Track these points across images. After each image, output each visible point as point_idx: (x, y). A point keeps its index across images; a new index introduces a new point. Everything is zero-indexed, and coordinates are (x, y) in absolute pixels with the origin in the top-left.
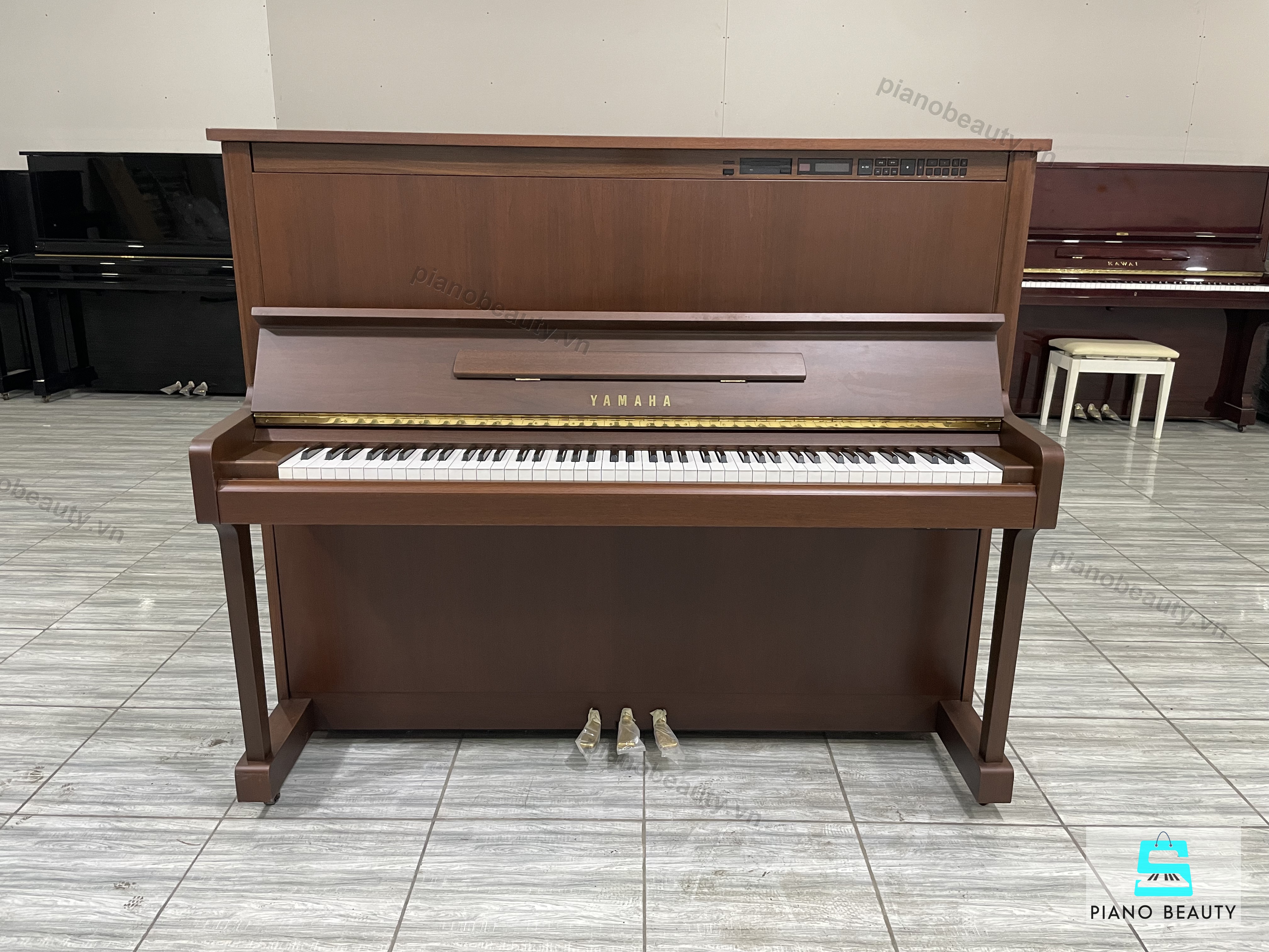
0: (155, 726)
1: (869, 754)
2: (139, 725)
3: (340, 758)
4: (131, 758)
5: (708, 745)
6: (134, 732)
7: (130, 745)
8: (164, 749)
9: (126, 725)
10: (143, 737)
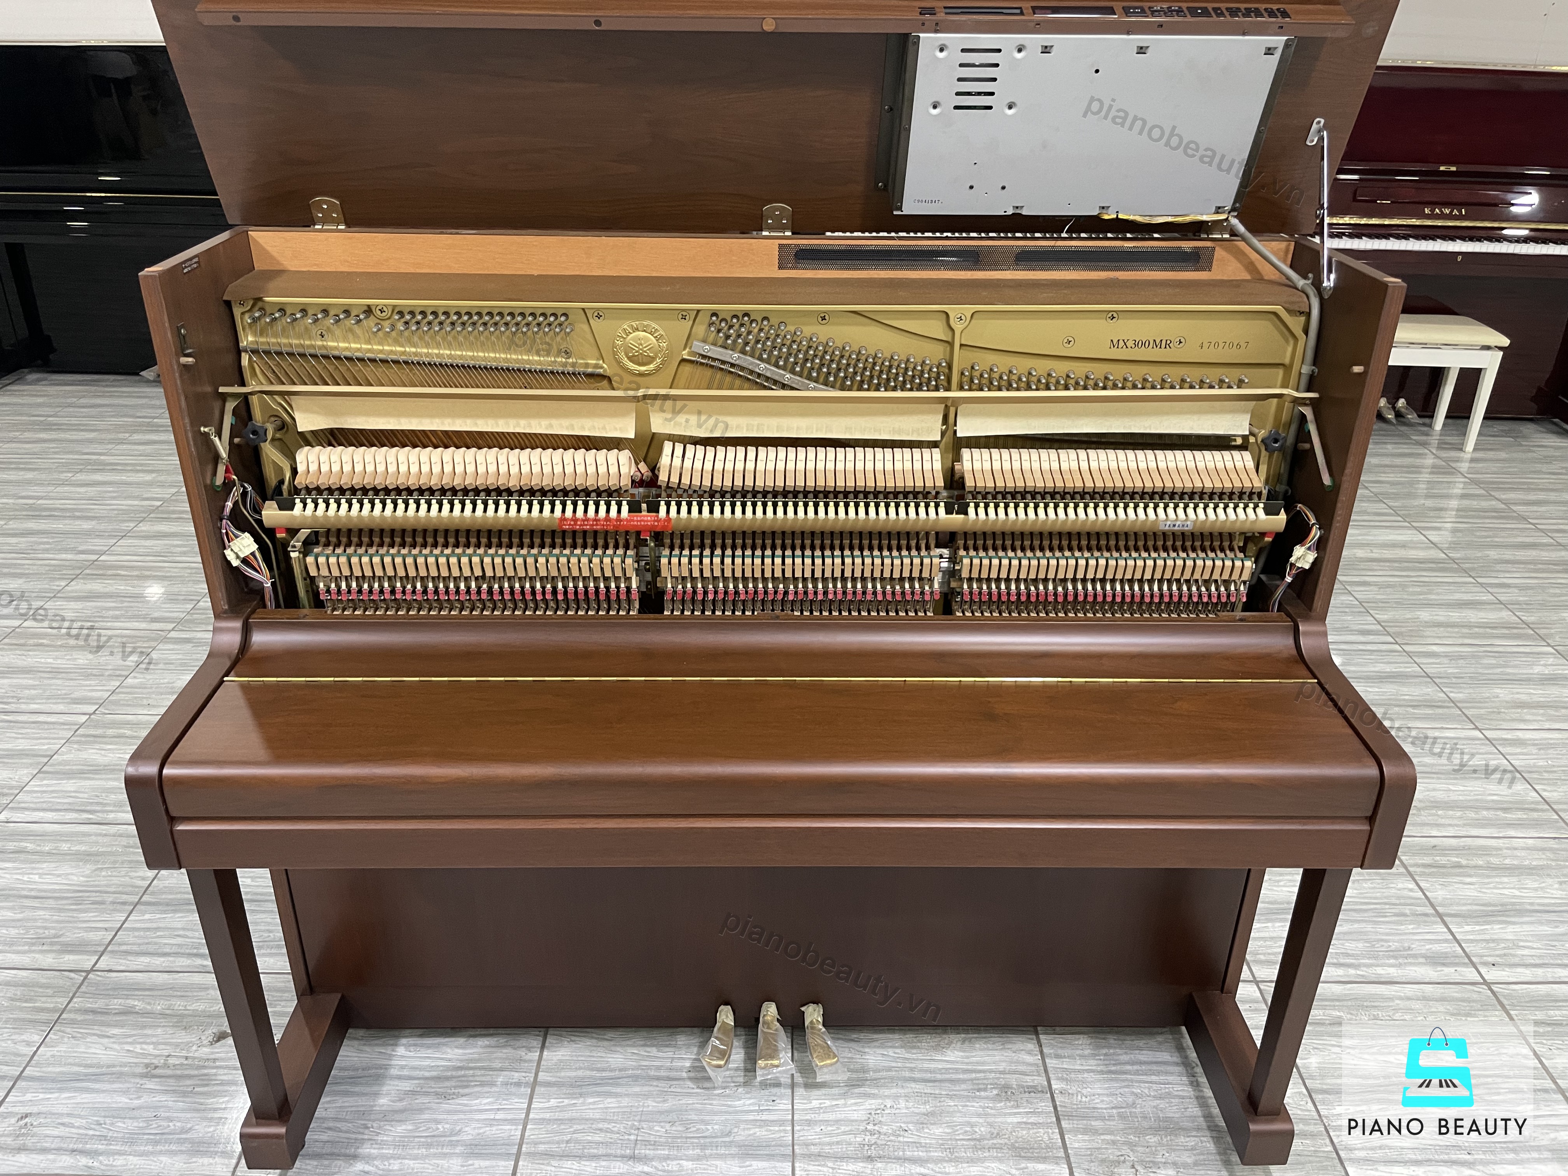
0: (139, 1005)
1: (1094, 1056)
2: (116, 1004)
3: (386, 1067)
4: (108, 1067)
5: (877, 1040)
6: (110, 1017)
7: (106, 1040)
8: (150, 1049)
9: (99, 1004)
10: (122, 1027)
